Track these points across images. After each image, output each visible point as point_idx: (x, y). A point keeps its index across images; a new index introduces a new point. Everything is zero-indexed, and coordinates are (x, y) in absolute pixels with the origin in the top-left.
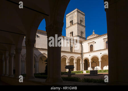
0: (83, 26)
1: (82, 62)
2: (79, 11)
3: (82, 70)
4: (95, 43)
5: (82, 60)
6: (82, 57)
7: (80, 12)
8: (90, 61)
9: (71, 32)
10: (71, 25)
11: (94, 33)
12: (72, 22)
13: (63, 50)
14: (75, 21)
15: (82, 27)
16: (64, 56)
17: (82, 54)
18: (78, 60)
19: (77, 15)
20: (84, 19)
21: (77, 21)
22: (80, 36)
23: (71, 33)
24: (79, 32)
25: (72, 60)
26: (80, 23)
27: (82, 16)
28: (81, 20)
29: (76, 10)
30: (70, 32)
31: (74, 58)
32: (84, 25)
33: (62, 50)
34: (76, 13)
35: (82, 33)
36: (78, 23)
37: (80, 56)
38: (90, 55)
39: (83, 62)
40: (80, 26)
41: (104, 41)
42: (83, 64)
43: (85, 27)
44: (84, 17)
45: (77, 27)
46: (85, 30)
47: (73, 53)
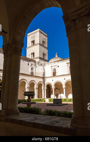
0: (45, 47)
1: (44, 87)
2: (41, 31)
3: (45, 97)
4: (58, 67)
5: (44, 86)
6: (44, 82)
7: (42, 33)
8: (53, 87)
9: (33, 52)
10: (32, 46)
11: (57, 56)
12: (33, 42)
13: (23, 73)
14: (37, 41)
16: (24, 79)
17: (44, 78)
18: (40, 85)
19: (40, 35)
20: (47, 41)
21: (40, 41)
22: (42, 57)
23: (32, 54)
24: (40, 54)
25: (32, 84)
26: (42, 44)
27: (45, 37)
28: (43, 41)
29: (38, 30)
31: (35, 83)
32: (47, 46)
33: (20, 72)
34: (38, 33)
35: (44, 54)
36: (40, 44)
37: (41, 80)
38: (53, 80)
39: (46, 88)
40: (42, 47)
41: (68, 65)
42: (45, 90)
43: (47, 48)
44: (47, 38)
45: (39, 47)
46: (47, 52)
47: (33, 76)
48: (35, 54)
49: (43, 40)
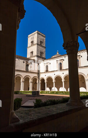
1: (39, 81)
2: (39, 33)
3: (39, 90)
6: (39, 77)
7: (40, 34)
8: (46, 81)
9: (32, 51)
10: (31, 45)
12: (32, 42)
13: (18, 69)
14: (35, 42)
15: (42, 48)
16: (19, 75)
17: (39, 73)
18: (35, 80)
19: (38, 36)
20: (45, 41)
21: (37, 42)
22: (40, 56)
24: (38, 52)
25: (27, 79)
26: (40, 44)
27: (42, 38)
28: (41, 42)
29: (36, 32)
30: (30, 52)
31: (30, 78)
32: (44, 46)
33: (16, 69)
34: (36, 35)
35: (41, 53)
36: (38, 44)
37: (36, 75)
40: (40, 47)
42: (39, 84)
43: (45, 47)
44: (45, 39)
45: (36, 47)
46: (45, 50)
47: (28, 72)
48: (33, 53)
49: (41, 40)
